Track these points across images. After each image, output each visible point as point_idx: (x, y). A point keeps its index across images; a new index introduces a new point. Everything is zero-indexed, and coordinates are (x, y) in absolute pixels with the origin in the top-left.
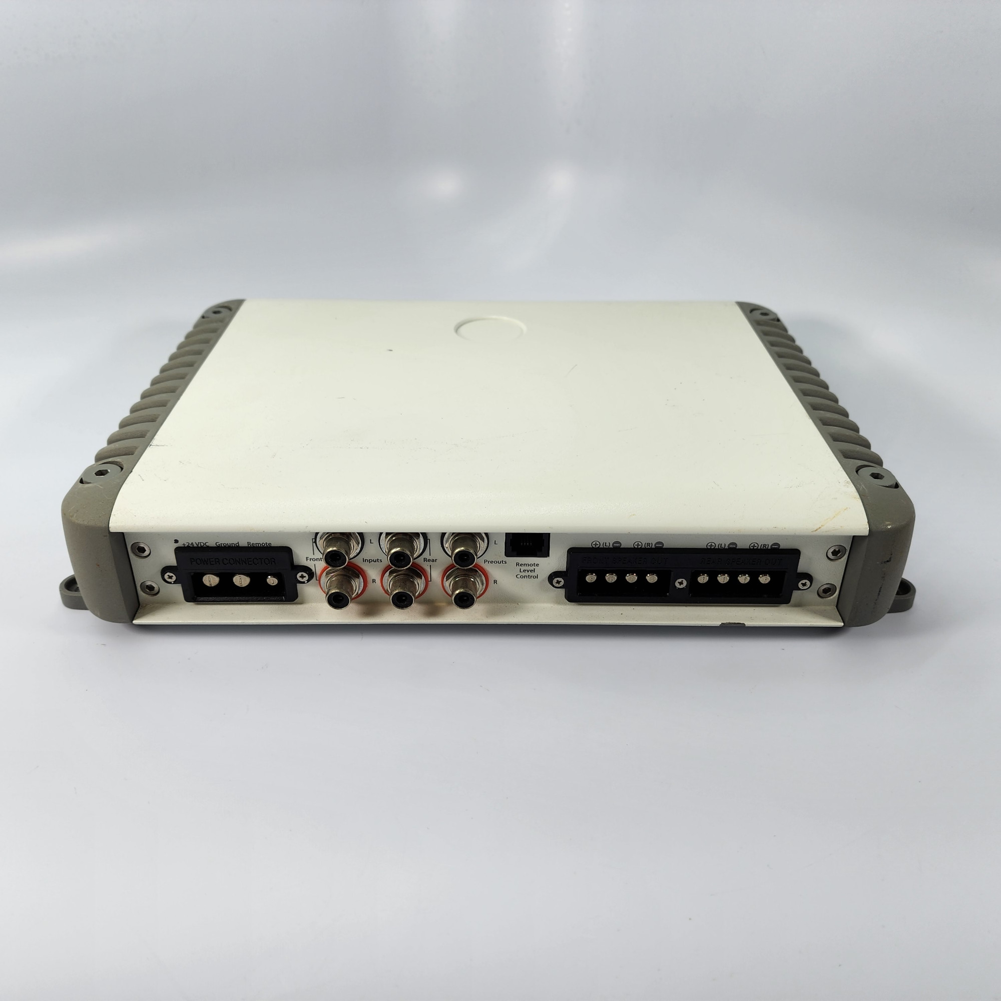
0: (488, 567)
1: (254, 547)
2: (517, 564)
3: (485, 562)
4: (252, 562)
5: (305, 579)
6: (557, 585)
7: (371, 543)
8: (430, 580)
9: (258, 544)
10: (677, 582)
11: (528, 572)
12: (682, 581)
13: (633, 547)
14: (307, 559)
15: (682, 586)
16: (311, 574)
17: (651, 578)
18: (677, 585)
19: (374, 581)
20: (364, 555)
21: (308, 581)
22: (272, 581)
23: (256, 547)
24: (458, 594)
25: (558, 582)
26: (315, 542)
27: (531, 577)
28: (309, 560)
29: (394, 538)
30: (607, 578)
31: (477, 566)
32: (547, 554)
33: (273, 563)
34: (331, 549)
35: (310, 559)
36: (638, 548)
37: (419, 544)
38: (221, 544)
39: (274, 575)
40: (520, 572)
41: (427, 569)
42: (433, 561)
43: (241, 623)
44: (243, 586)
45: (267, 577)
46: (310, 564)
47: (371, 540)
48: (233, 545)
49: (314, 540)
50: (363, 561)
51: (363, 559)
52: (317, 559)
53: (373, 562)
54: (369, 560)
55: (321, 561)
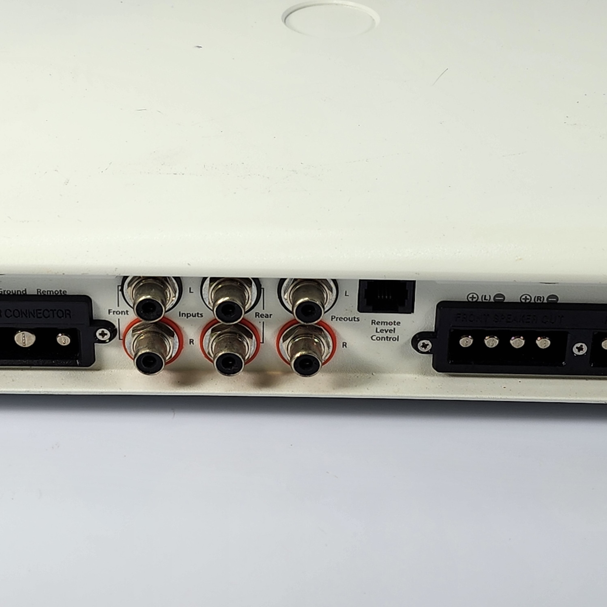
0: (336, 326)
1: (45, 295)
2: (373, 322)
3: (332, 319)
4: (41, 315)
5: (106, 338)
6: (423, 350)
7: (190, 292)
8: (261, 341)
9: (50, 292)
10: (575, 347)
11: (386, 332)
12: (582, 346)
13: (519, 301)
14: (109, 312)
15: (581, 353)
16: (114, 331)
17: (543, 343)
18: (575, 350)
19: (191, 341)
20: (182, 307)
21: (110, 339)
22: (63, 340)
23: (48, 295)
24: (298, 358)
25: (425, 346)
26: (122, 290)
27: (390, 338)
28: (111, 313)
29: (220, 286)
30: (486, 342)
31: (322, 323)
32: (410, 310)
33: (68, 316)
34: (143, 298)
35: (114, 312)
36: (525, 303)
37: (252, 293)
38: (4, 291)
39: (65, 332)
40: (377, 332)
41: (260, 327)
42: (267, 316)
43: (25, 392)
44: (27, 346)
45: (56, 336)
46: (113, 319)
47: (190, 289)
48: (19, 292)
49: (120, 288)
50: (180, 316)
51: (180, 313)
52: (122, 312)
53: (191, 317)
54: (187, 314)
55: (127, 314)
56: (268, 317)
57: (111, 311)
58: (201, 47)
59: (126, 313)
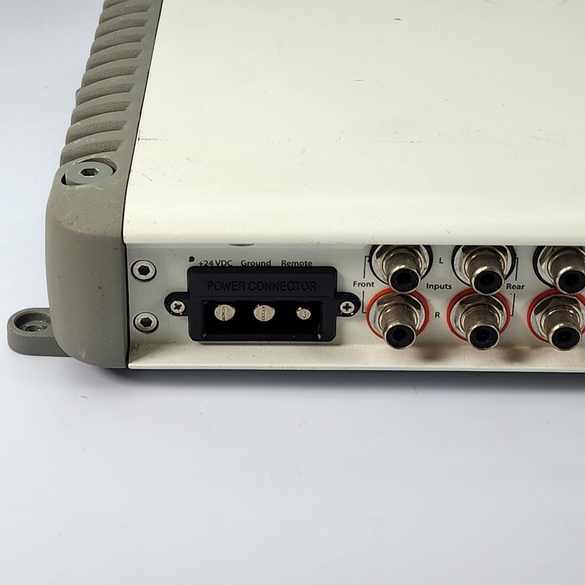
1: (289, 267)
4: (286, 288)
5: (350, 311)
7: (440, 262)
8: (511, 314)
9: (295, 263)
14: (354, 284)
16: (358, 304)
19: (437, 315)
20: (430, 279)
21: (355, 312)
22: (304, 314)
23: (292, 267)
24: (557, 331)
26: (370, 261)
28: (356, 286)
29: (474, 257)
33: (313, 288)
34: (397, 268)
35: (359, 284)
37: (507, 262)
38: (248, 263)
39: (305, 306)
41: (510, 299)
42: (519, 287)
43: (268, 367)
44: (266, 320)
45: (297, 309)
46: (357, 291)
47: (440, 259)
48: (263, 264)
49: (367, 259)
50: (427, 288)
51: (428, 284)
52: (367, 284)
53: (439, 289)
54: (435, 286)
55: (373, 286)
56: (520, 289)
57: (356, 283)
58: (400, 20)
59: (371, 285)
